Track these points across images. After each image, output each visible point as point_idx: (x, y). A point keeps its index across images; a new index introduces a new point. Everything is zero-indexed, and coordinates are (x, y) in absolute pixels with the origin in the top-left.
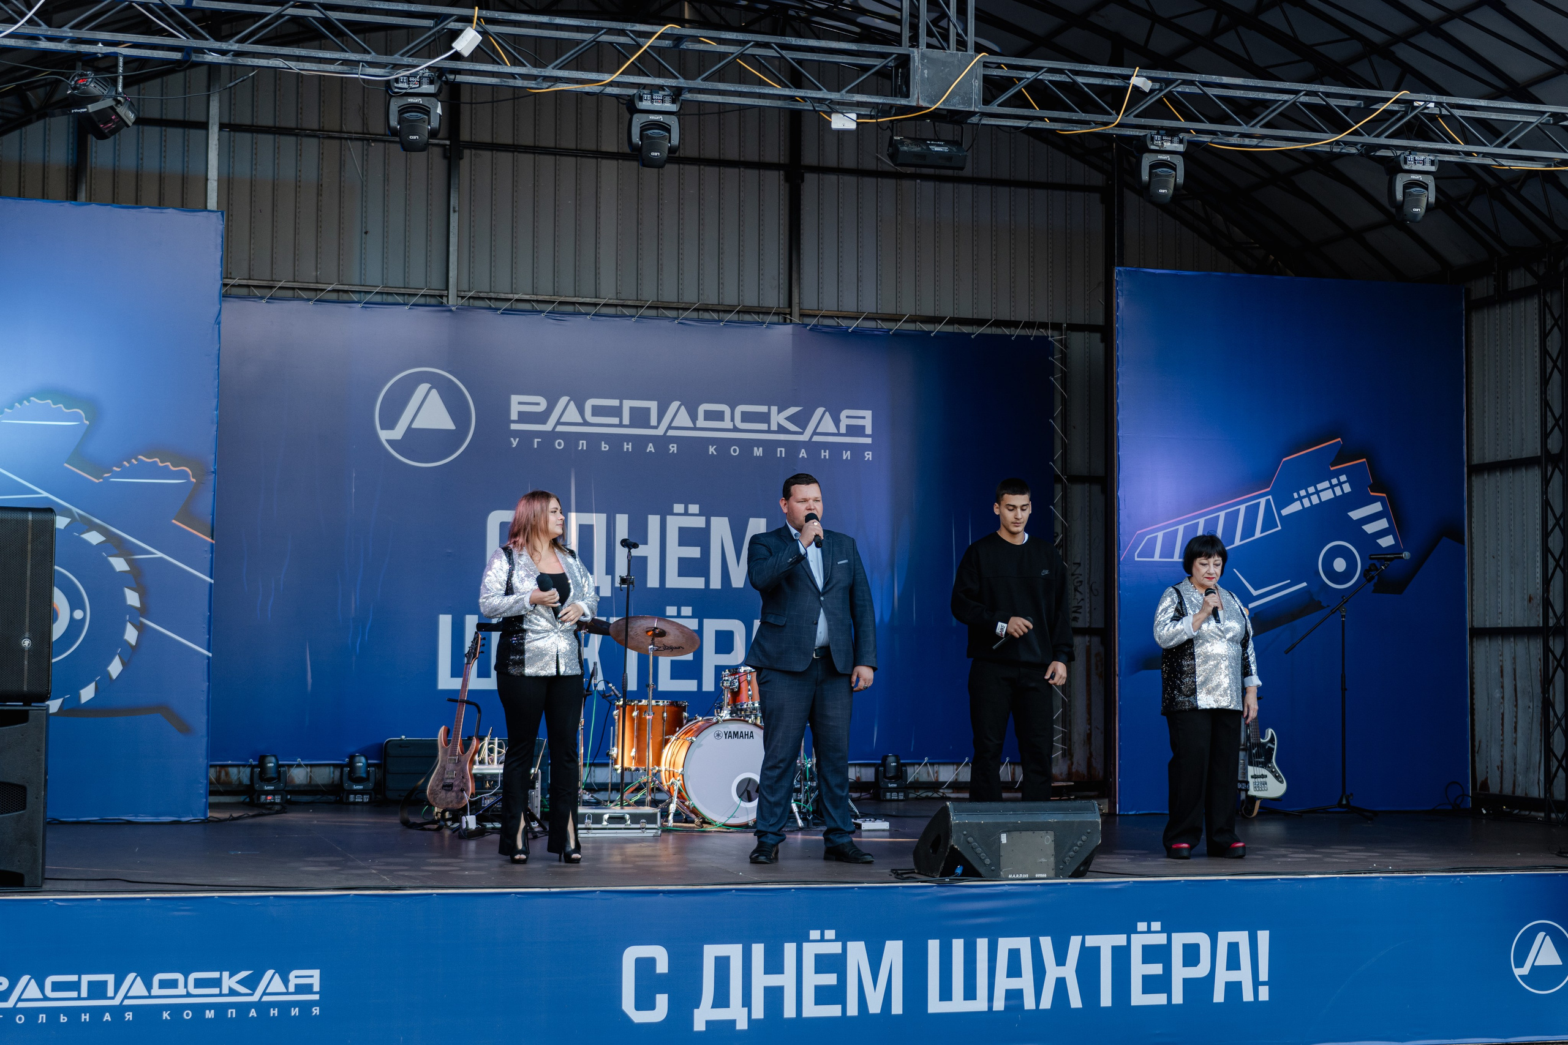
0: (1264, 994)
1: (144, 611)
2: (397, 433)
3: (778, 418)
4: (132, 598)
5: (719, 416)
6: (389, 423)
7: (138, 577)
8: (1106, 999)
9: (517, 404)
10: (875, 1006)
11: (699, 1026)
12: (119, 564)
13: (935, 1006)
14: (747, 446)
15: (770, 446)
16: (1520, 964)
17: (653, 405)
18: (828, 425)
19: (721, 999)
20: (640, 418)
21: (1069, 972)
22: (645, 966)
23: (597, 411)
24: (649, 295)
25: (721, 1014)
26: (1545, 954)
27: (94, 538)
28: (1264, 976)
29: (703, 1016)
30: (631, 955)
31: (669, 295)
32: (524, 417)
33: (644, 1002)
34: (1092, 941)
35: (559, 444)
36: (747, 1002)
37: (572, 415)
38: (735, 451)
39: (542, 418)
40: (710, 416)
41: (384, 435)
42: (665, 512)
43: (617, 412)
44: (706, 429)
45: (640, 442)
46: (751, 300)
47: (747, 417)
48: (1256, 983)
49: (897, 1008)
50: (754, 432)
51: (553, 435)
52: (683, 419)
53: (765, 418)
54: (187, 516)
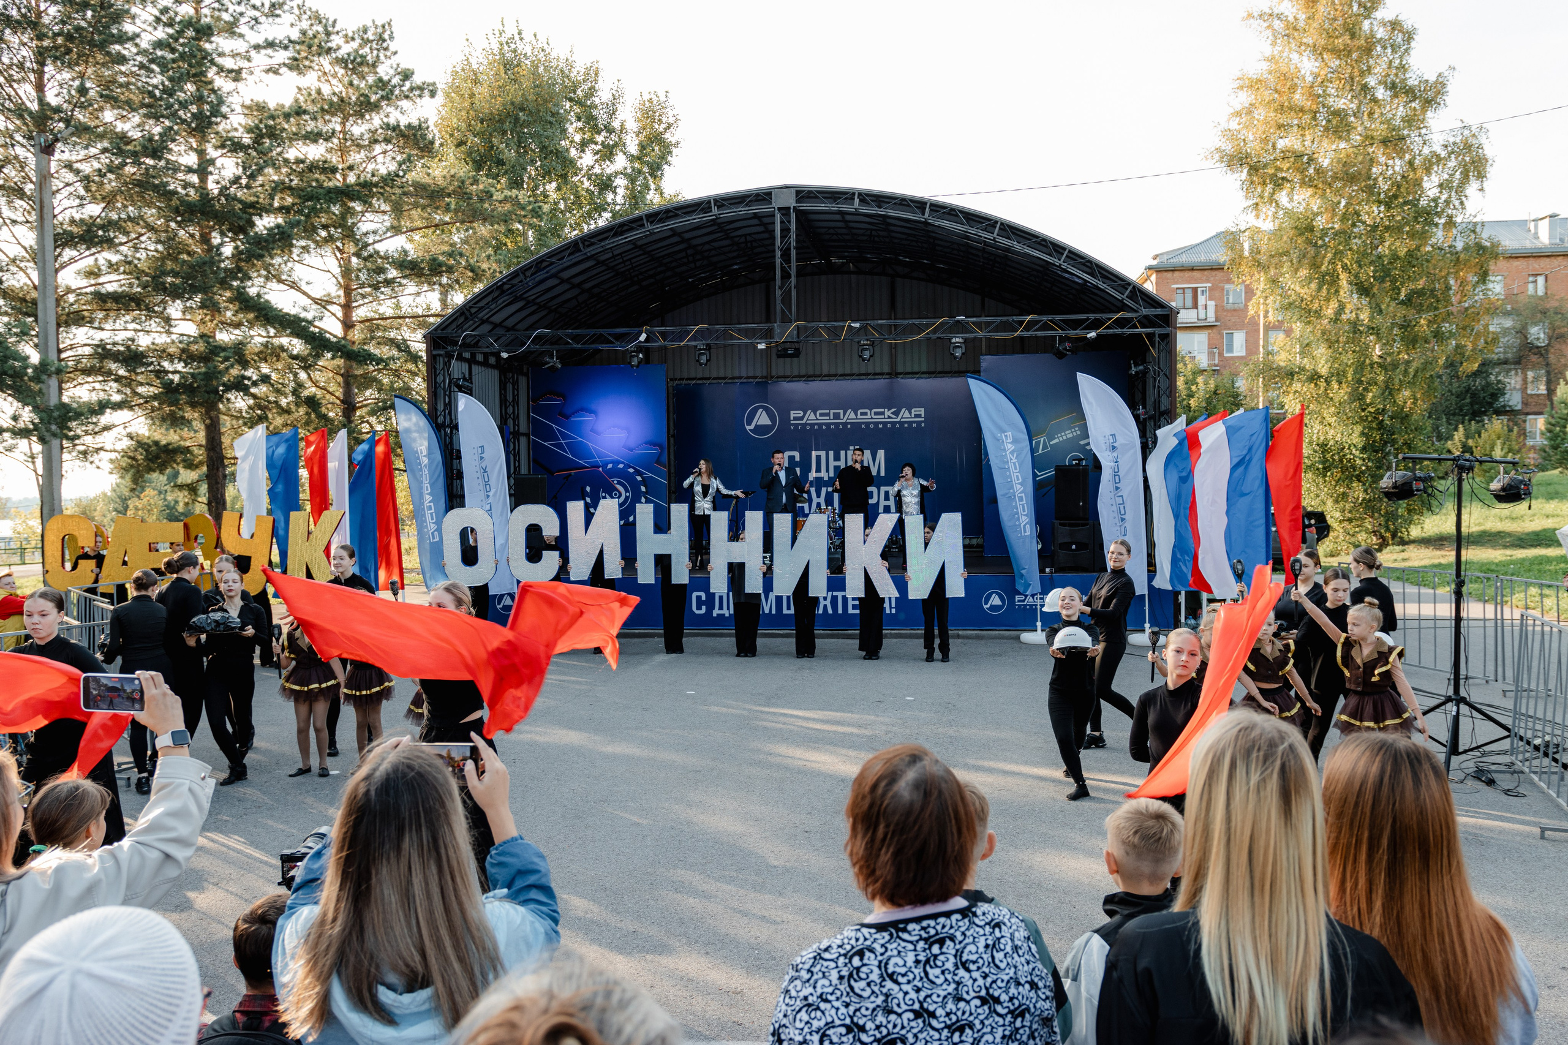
0: (893, 611)
1: (646, 493)
2: (752, 427)
3: (888, 413)
4: (643, 489)
5: (866, 414)
6: (749, 424)
7: (645, 482)
8: (840, 611)
9: (793, 414)
10: (767, 611)
11: (715, 615)
12: (639, 478)
13: (785, 611)
14: (877, 424)
15: (885, 424)
16: (986, 604)
17: (841, 411)
18: (907, 414)
19: (721, 608)
20: (837, 416)
21: (828, 603)
22: (699, 598)
23: (821, 415)
24: (840, 372)
25: (721, 612)
26: (996, 600)
27: (631, 470)
28: (893, 605)
29: (716, 612)
30: (695, 595)
31: (848, 371)
32: (795, 419)
33: (699, 608)
34: (835, 593)
35: (808, 427)
36: (728, 608)
37: (812, 416)
38: (872, 426)
39: (802, 418)
40: (862, 414)
41: (748, 428)
42: (847, 449)
43: (828, 415)
44: (861, 419)
45: (837, 425)
46: (878, 370)
47: (876, 413)
48: (891, 608)
49: (774, 612)
50: (879, 419)
51: (806, 424)
52: (853, 415)
53: (883, 414)
54: (658, 462)
